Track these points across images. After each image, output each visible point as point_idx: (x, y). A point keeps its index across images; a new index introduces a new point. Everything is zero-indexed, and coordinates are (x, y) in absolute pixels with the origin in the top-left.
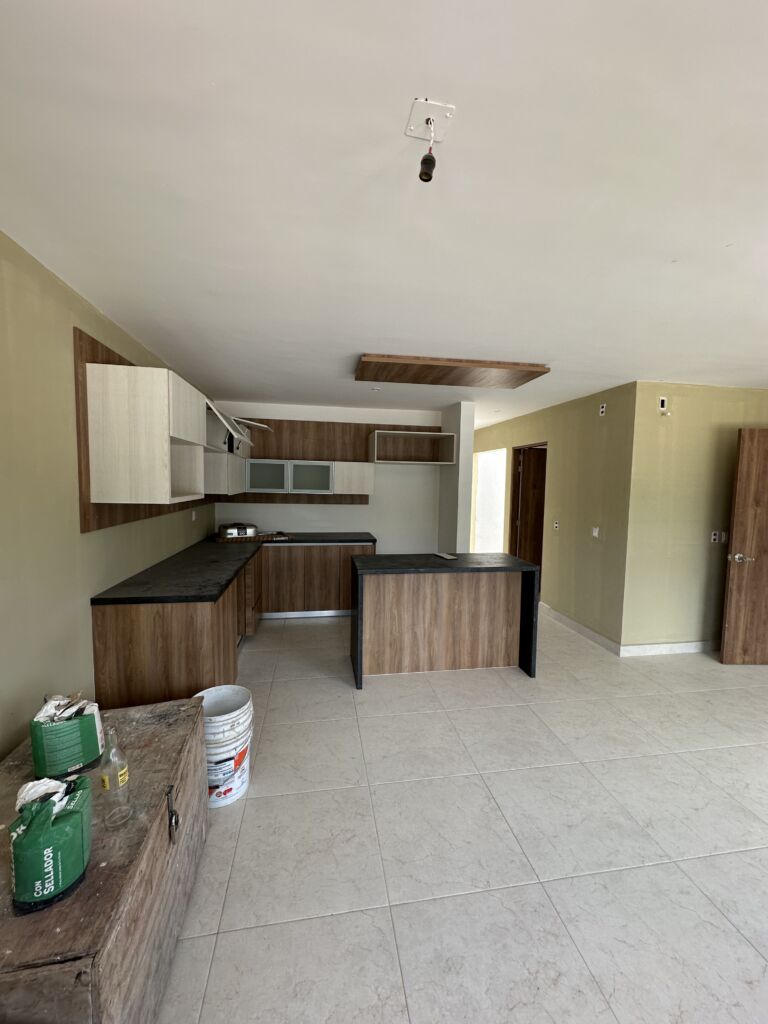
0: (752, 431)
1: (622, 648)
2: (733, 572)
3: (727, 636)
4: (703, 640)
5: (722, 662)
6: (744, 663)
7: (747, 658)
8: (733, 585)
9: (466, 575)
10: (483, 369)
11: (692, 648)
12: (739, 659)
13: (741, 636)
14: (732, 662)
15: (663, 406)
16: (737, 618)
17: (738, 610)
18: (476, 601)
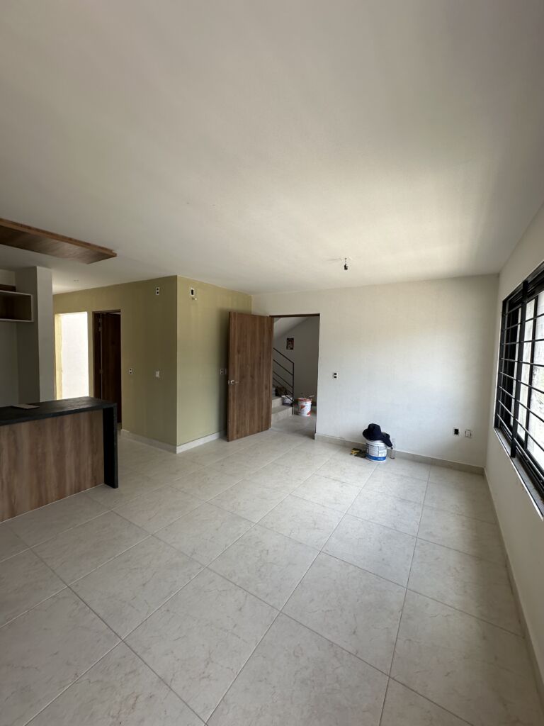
0: (235, 313)
1: (177, 448)
2: (231, 390)
3: (230, 425)
4: (220, 431)
5: (228, 441)
6: (238, 438)
7: (239, 436)
8: (231, 397)
9: (49, 420)
10: (54, 241)
11: (214, 437)
12: (235, 438)
13: (235, 424)
14: (233, 440)
15: (192, 294)
16: (233, 416)
17: (234, 411)
18: (61, 441)
